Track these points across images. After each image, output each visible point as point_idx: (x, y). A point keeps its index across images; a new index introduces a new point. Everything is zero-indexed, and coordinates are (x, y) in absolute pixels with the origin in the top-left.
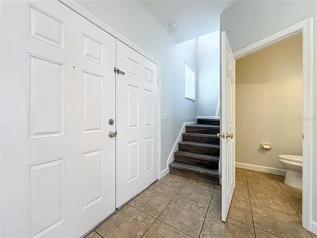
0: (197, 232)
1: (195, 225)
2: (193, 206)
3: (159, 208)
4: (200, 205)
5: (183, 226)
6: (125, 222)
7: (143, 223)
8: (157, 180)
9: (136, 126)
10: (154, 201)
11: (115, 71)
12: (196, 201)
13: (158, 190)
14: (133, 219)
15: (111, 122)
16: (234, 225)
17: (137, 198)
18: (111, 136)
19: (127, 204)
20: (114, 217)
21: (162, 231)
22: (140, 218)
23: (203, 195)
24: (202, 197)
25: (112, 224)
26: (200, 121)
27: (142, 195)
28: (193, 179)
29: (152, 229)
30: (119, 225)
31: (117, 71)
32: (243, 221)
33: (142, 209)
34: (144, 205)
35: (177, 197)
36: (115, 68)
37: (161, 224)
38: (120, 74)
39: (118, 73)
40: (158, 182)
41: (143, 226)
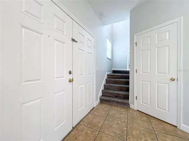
0: (124, 137)
1: (122, 133)
2: (118, 121)
3: (99, 125)
4: (122, 121)
5: (116, 134)
6: (80, 135)
7: (92, 135)
8: (94, 108)
9: (83, 75)
10: (95, 121)
11: (72, 40)
12: (120, 118)
13: (96, 113)
14: (85, 133)
15: (70, 73)
16: (143, 130)
17: (84, 119)
18: (70, 81)
19: (78, 124)
20: (72, 133)
21: (104, 138)
22: (89, 132)
23: (122, 114)
24: (122, 116)
25: (72, 138)
26: (114, 72)
27: (86, 118)
28: (114, 105)
29: (98, 138)
30: (76, 138)
31: (73, 40)
32: (147, 128)
33: (89, 126)
34: (89, 123)
35: (108, 117)
36: (72, 38)
37: (103, 134)
38: (75, 42)
39: (74, 42)
40: (94, 109)
41: (92, 137)
